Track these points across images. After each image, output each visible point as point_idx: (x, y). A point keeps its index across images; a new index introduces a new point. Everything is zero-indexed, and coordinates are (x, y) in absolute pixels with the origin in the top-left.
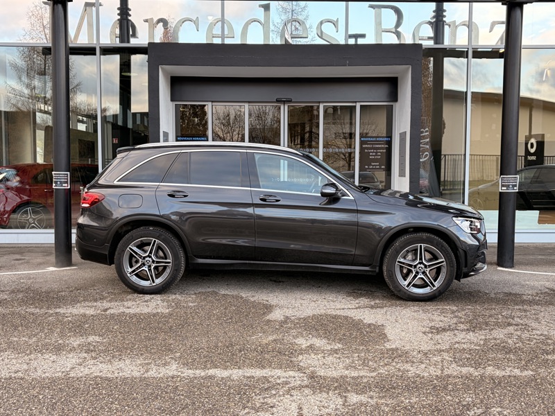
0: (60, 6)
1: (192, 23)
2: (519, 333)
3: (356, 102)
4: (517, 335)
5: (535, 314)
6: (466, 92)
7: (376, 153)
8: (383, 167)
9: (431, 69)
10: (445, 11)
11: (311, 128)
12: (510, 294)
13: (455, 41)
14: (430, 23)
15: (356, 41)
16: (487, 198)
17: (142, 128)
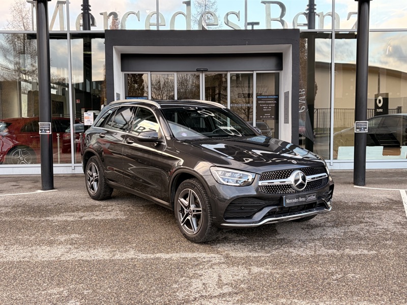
0: (42, 4)
1: (135, 15)
2: (367, 228)
3: (253, 71)
4: (366, 229)
5: (379, 216)
6: (331, 64)
7: (268, 107)
8: (273, 117)
9: (306, 47)
10: (315, 5)
11: (220, 91)
12: (363, 203)
13: (323, 27)
14: (305, 14)
15: (253, 27)
16: (347, 139)
17: (97, 92)
